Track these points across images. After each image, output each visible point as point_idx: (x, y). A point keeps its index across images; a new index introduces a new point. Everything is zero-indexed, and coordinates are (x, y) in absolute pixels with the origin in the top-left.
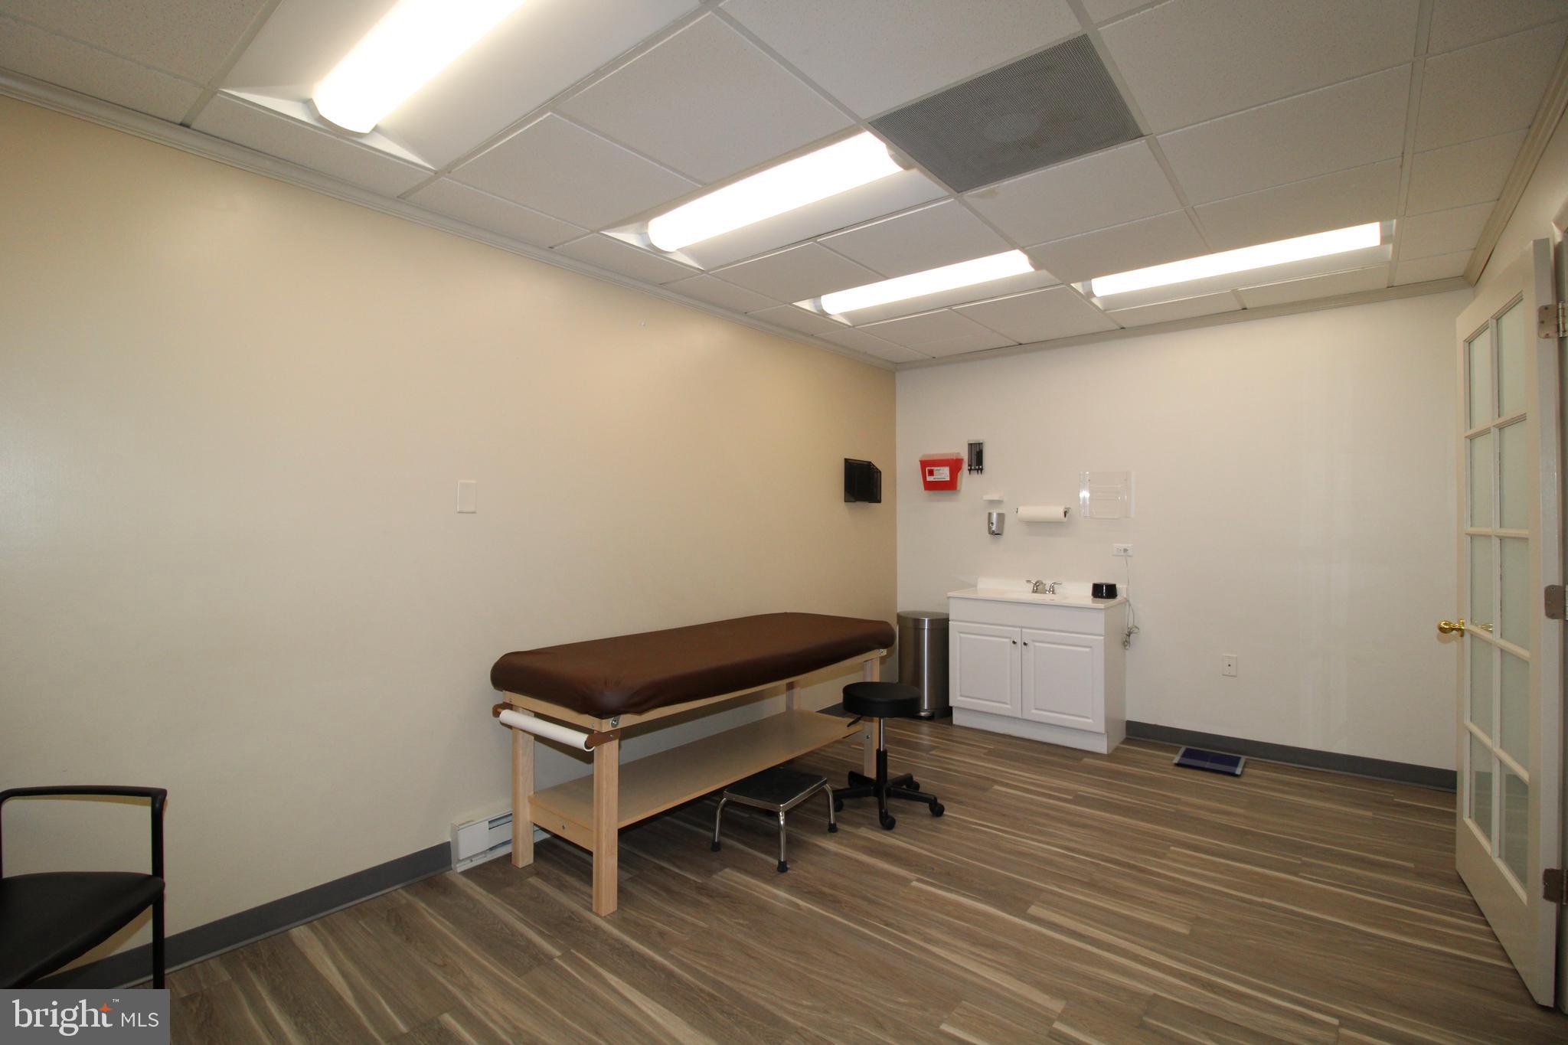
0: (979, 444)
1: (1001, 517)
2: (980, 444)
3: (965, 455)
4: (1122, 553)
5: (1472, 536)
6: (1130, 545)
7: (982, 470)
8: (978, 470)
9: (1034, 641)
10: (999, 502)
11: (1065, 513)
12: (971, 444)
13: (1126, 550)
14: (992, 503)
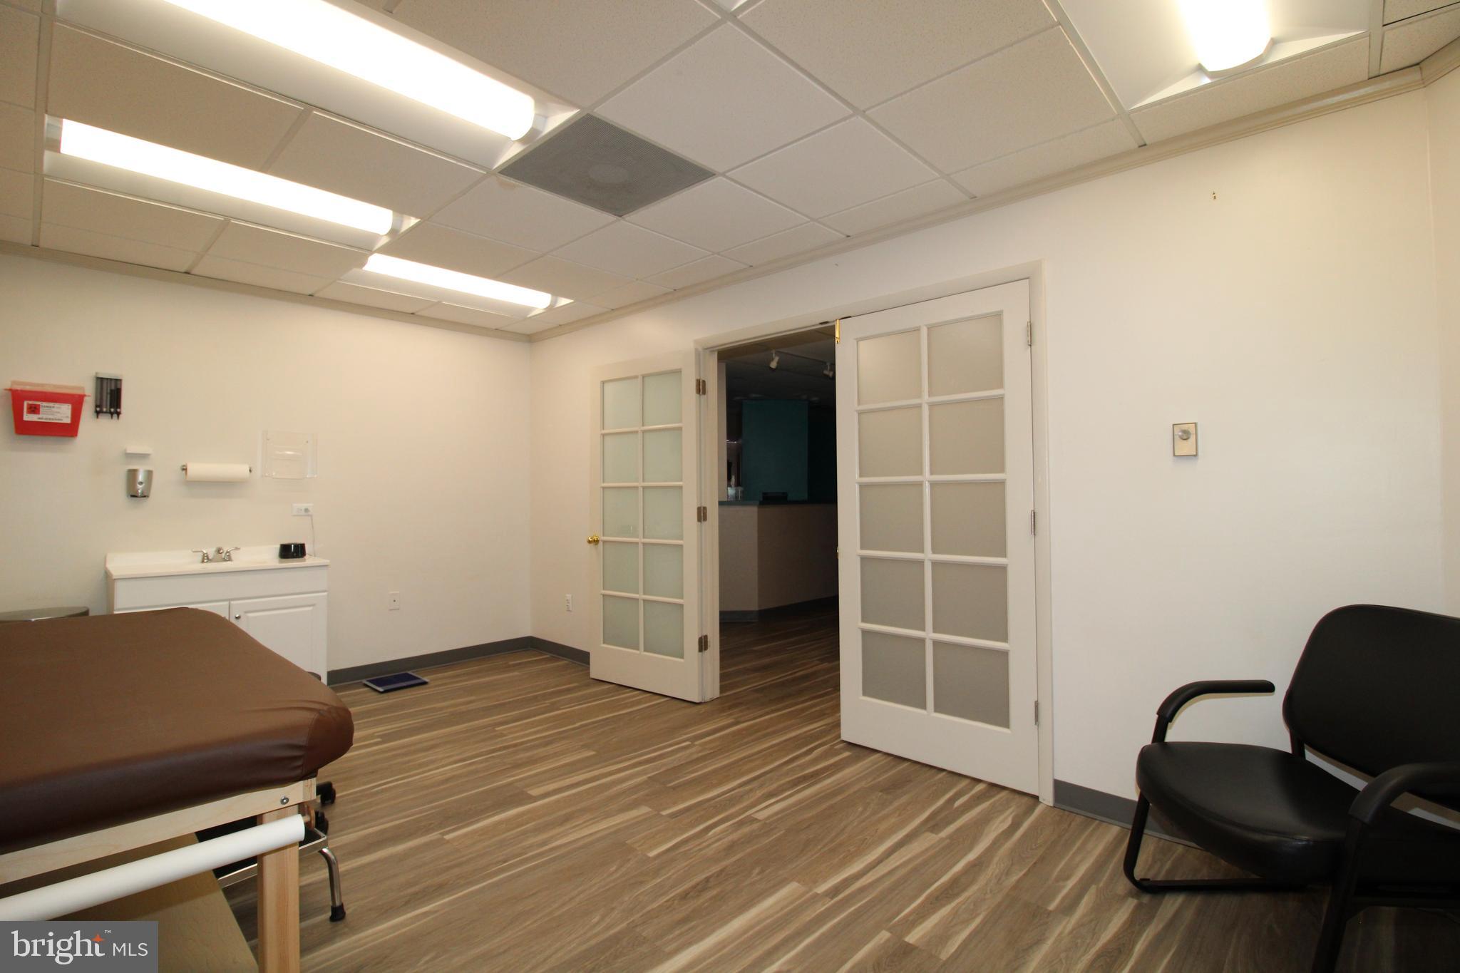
0: (116, 380)
1: (149, 474)
2: (118, 381)
3: (89, 390)
4: (303, 513)
5: (604, 488)
6: (311, 505)
7: (118, 414)
8: (112, 414)
9: (246, 612)
10: (144, 457)
11: (250, 471)
12: (102, 379)
13: (306, 510)
14: (130, 456)
